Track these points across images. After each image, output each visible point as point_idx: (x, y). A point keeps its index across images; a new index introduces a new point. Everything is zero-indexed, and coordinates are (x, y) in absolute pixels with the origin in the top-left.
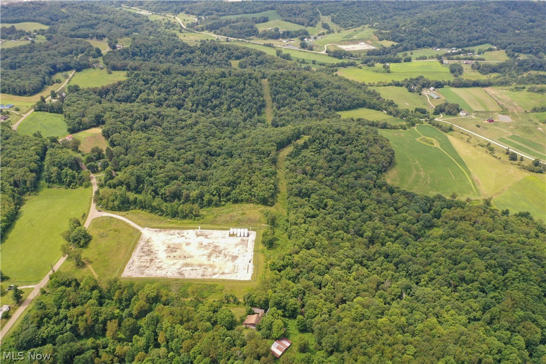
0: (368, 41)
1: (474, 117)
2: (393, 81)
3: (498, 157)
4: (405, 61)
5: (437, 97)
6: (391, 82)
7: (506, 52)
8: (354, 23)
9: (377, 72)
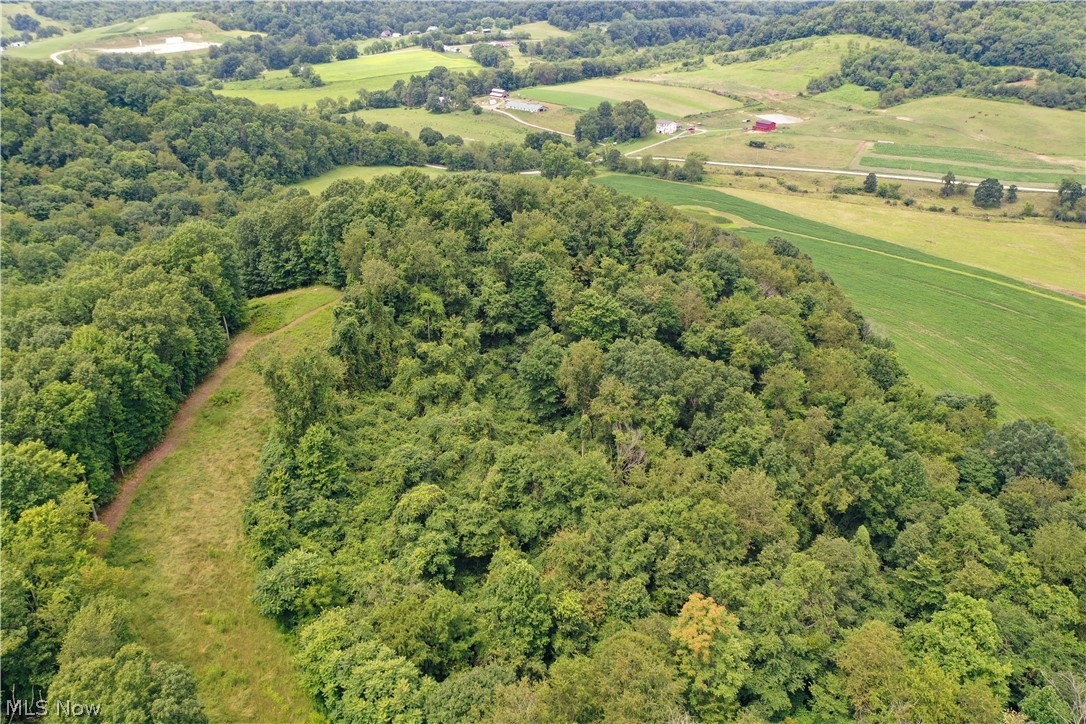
0: (191, 35)
1: (704, 131)
2: (362, 93)
3: (949, 209)
4: (341, 57)
5: (539, 107)
6: (357, 97)
7: (552, 23)
8: (111, 15)
9: (281, 89)
